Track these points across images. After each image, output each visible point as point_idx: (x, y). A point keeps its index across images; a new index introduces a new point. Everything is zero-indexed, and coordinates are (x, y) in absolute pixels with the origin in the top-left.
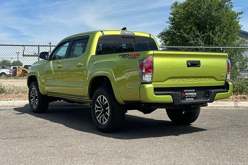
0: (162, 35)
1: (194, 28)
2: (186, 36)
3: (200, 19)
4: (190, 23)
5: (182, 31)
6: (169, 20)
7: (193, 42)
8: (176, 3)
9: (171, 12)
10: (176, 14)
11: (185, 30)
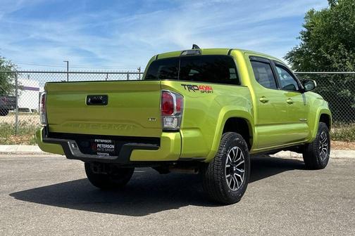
0: (291, 56)
1: (341, 46)
2: (329, 57)
3: (347, 33)
4: (334, 39)
5: (321, 49)
6: (301, 35)
7: (337, 65)
8: (312, 12)
9: (305, 23)
10: (312, 26)
11: (327, 49)
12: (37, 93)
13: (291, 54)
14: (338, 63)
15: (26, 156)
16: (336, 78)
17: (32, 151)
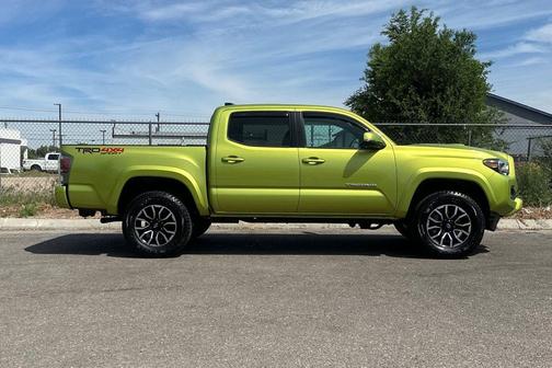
0: (353, 101)
1: (411, 89)
2: (399, 103)
3: (419, 73)
4: (403, 82)
5: (389, 94)
6: (364, 75)
7: (408, 114)
8: (378, 47)
9: (370, 61)
10: (378, 65)
11: (395, 94)
12: (18, 147)
13: (353, 99)
14: (410, 110)
15: (15, 232)
16: (407, 129)
17: (24, 225)
